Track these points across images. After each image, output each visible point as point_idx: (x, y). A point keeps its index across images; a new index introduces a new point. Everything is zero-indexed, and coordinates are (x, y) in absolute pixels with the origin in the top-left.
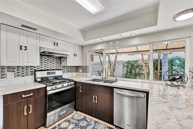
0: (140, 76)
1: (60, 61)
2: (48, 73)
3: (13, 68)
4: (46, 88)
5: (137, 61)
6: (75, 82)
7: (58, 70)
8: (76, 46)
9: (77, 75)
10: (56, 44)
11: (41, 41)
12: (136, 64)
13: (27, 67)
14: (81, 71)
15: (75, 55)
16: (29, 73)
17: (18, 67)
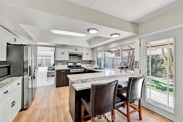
0: (161, 71)
1: (80, 58)
2: (73, 64)
3: (60, 61)
4: (70, 69)
5: (158, 55)
6: (85, 69)
7: (79, 62)
8: (88, 49)
9: (90, 66)
10: (76, 50)
11: (70, 49)
12: (157, 58)
13: (65, 61)
14: (92, 63)
15: (87, 54)
16: (66, 63)
17: (62, 61)
